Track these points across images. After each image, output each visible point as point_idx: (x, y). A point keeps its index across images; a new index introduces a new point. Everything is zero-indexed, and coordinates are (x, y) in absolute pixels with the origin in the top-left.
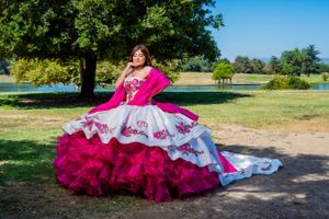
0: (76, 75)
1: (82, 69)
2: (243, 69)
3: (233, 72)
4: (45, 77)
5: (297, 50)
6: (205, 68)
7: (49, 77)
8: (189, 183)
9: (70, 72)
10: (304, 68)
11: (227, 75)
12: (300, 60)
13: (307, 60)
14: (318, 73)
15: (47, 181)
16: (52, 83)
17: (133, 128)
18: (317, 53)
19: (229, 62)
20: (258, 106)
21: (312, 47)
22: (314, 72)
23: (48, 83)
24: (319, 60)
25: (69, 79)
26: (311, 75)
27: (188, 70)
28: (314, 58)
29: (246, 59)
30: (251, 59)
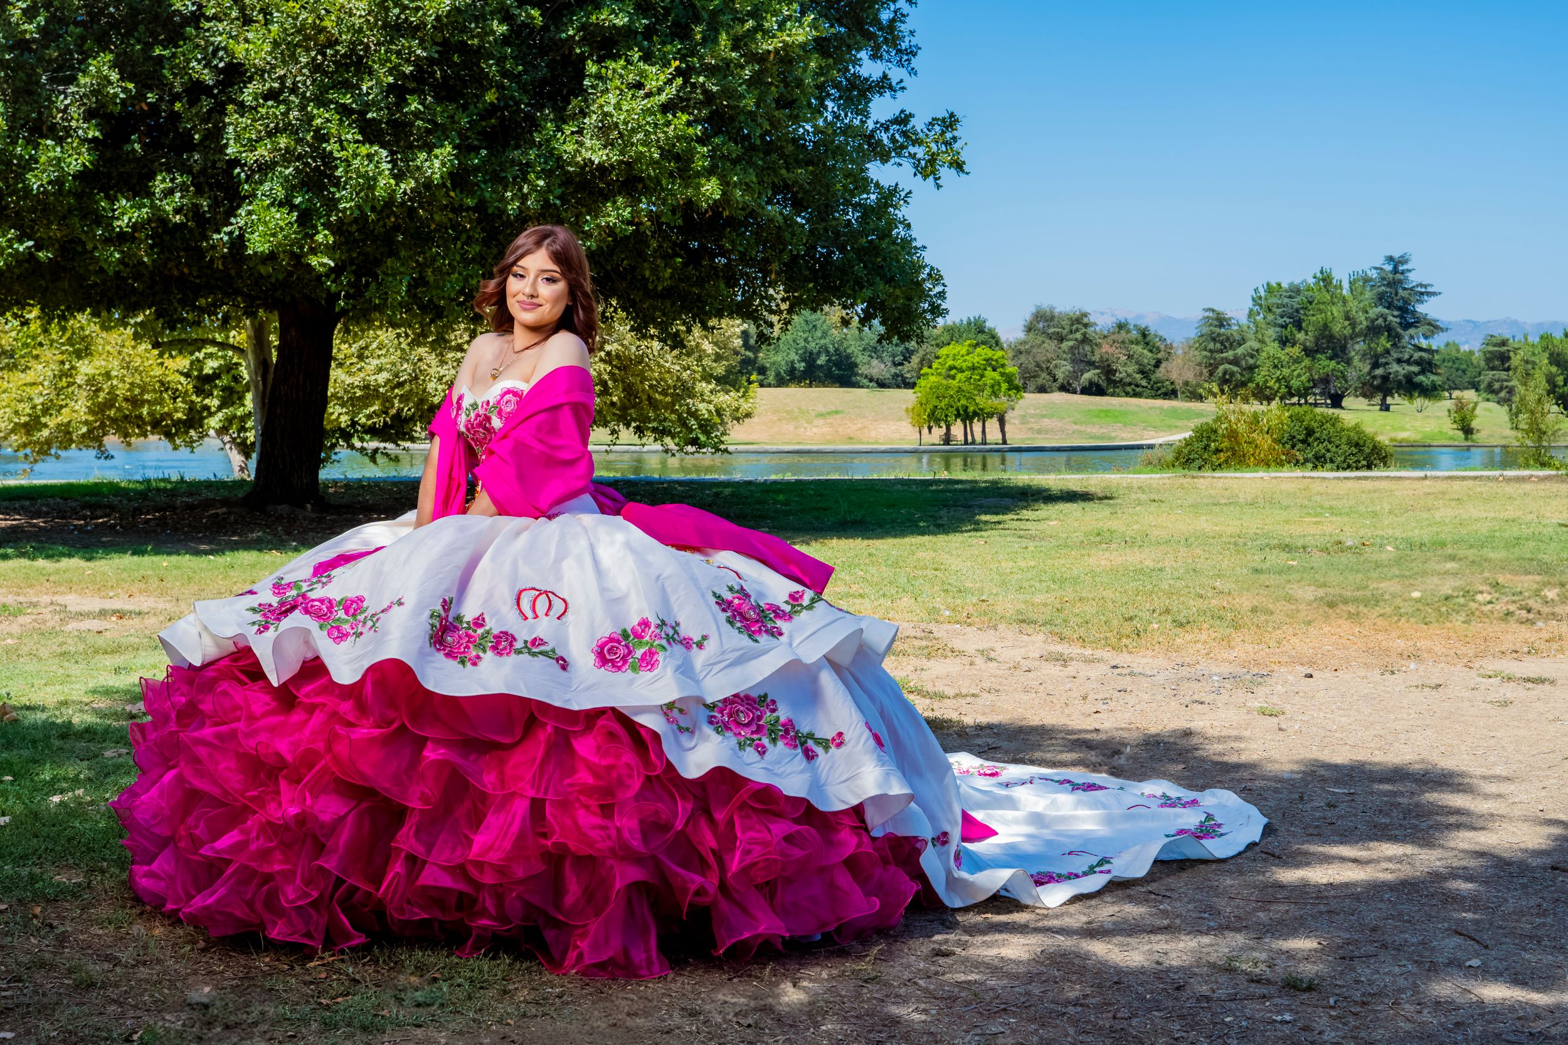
0: (231, 397)
1: (263, 364)
2: (1063, 369)
3: (1016, 388)
4: (78, 410)
5: (1326, 280)
6: (878, 368)
7: (99, 409)
8: (769, 889)
9: (204, 383)
10: (1360, 367)
11: (984, 401)
12: (1339, 327)
13: (1373, 331)
14: (1430, 392)
15: (75, 893)
16: (112, 440)
17: (493, 625)
18: (1424, 292)
19: (993, 341)
20: (1128, 543)
21: (1397, 263)
22: (1410, 388)
23: (93, 438)
24: (1434, 328)
25: (195, 419)
26: (1396, 401)
27: (790, 377)
28: (1409, 319)
29: (1080, 321)
30: (1102, 321)
